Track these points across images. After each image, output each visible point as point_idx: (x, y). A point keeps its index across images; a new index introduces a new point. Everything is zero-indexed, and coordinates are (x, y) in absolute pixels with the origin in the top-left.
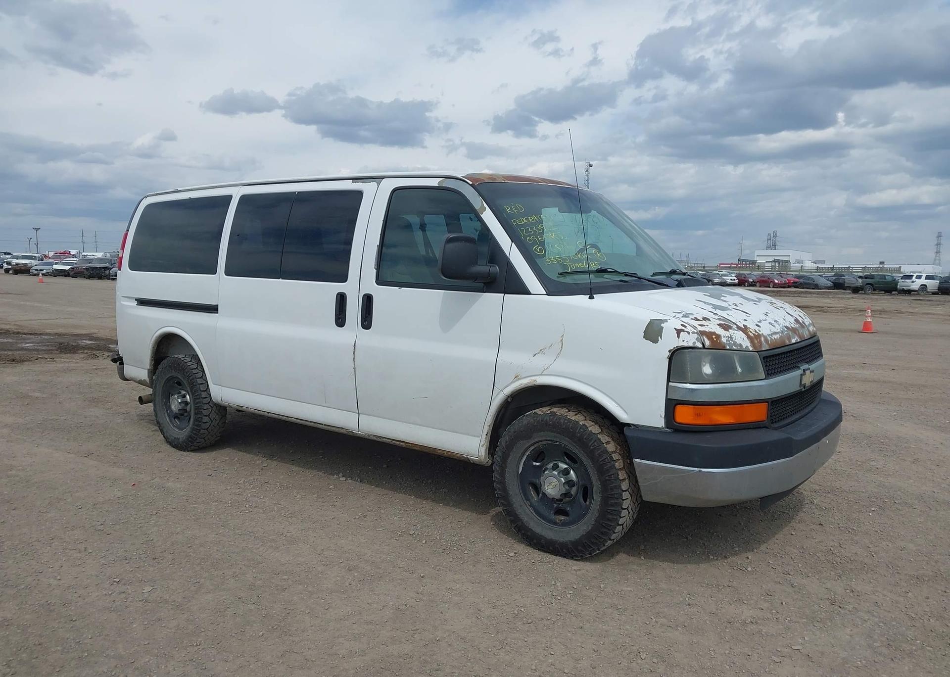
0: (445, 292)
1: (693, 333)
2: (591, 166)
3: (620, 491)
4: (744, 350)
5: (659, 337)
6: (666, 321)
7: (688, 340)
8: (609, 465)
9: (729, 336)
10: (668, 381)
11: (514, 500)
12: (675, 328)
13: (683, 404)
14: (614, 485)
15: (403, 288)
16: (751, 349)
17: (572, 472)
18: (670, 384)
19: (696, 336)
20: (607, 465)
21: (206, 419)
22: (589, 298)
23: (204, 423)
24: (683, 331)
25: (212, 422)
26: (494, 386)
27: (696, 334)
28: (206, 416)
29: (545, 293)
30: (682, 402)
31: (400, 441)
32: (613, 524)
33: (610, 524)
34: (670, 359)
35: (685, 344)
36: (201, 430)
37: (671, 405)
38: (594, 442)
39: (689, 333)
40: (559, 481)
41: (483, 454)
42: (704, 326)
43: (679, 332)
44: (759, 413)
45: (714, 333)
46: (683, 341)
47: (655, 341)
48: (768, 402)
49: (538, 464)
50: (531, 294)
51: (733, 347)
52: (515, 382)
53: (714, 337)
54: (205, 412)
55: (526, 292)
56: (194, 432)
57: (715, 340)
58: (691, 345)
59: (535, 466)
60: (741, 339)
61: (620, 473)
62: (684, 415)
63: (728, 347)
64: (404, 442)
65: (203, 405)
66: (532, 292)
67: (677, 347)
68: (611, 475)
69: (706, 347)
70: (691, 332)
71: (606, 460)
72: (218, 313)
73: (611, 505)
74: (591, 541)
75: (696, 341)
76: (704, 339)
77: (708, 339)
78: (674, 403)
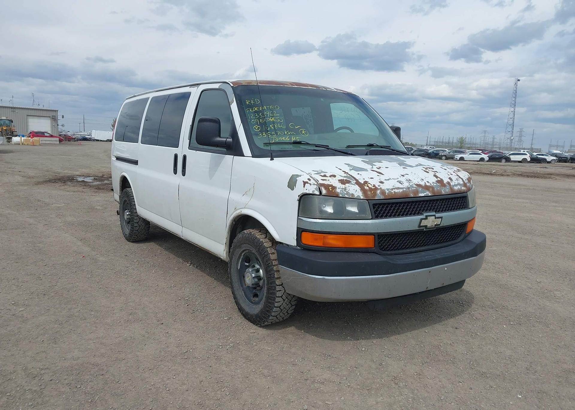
0: (211, 154)
1: (314, 184)
2: (519, 80)
3: (275, 285)
4: (356, 198)
5: (295, 187)
6: (300, 176)
7: (311, 189)
8: (271, 267)
9: (344, 188)
10: (298, 216)
11: (234, 285)
12: (303, 181)
13: (306, 232)
14: (272, 281)
15: (197, 151)
16: (362, 197)
17: (261, 270)
18: (299, 217)
19: (315, 186)
20: (270, 268)
21: (136, 225)
22: (271, 160)
23: (135, 227)
24: (307, 183)
25: (140, 227)
26: (227, 214)
27: (316, 186)
28: (136, 223)
29: (251, 156)
30: (306, 230)
31: (196, 244)
32: (272, 306)
33: (271, 306)
34: (299, 201)
35: (308, 192)
36: (134, 231)
37: (300, 231)
38: (265, 253)
39: (311, 184)
40: (252, 276)
41: (225, 256)
42: (326, 180)
43: (305, 183)
44: (368, 243)
45: (331, 186)
46: (306, 190)
47: (292, 189)
48: (374, 235)
49: (248, 264)
50: (245, 156)
51: (346, 195)
52: (235, 211)
53: (330, 188)
54: (135, 221)
55: (243, 155)
56: (131, 232)
57: (331, 190)
58: (311, 192)
59: (246, 265)
60: (355, 190)
61: (275, 273)
62: (307, 239)
63: (341, 196)
64: (197, 245)
65: (134, 217)
66: (245, 155)
67: (303, 193)
68: (271, 274)
69: (323, 194)
70: (312, 184)
71: (269, 264)
72: (138, 165)
73: (271, 294)
74: (262, 315)
75: (315, 190)
76: (321, 189)
77: (325, 189)
78: (301, 230)
